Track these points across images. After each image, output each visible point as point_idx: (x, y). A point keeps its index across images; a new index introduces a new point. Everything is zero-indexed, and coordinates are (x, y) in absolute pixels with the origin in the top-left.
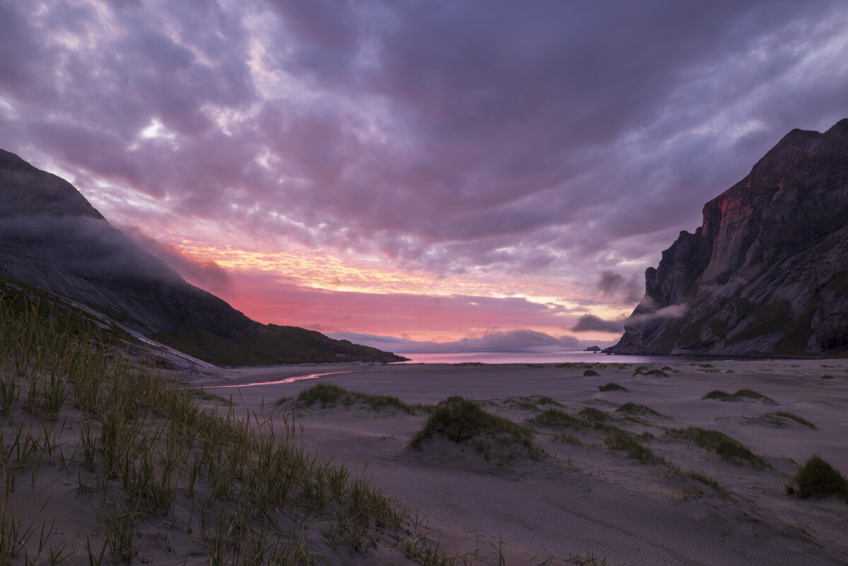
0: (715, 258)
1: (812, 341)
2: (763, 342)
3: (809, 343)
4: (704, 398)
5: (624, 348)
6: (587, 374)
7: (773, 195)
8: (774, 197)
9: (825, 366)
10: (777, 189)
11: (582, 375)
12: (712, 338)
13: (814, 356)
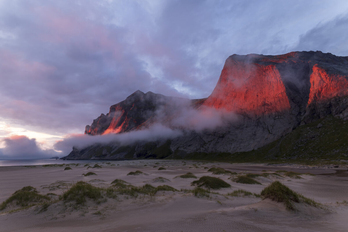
0: (111, 125)
1: (135, 154)
2: (122, 154)
3: (134, 155)
4: (128, 175)
5: (71, 157)
6: (66, 169)
7: (131, 108)
8: (131, 109)
9: (141, 162)
10: (132, 106)
11: (64, 170)
12: (106, 153)
13: (135, 159)
